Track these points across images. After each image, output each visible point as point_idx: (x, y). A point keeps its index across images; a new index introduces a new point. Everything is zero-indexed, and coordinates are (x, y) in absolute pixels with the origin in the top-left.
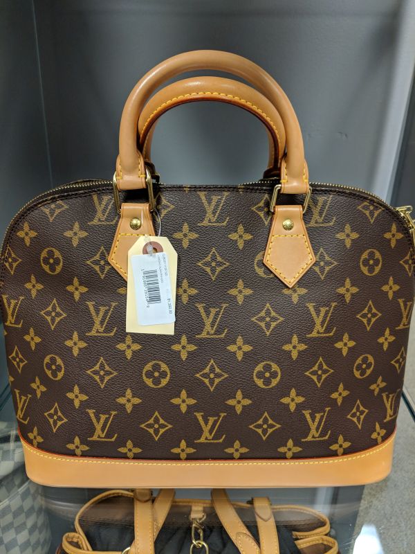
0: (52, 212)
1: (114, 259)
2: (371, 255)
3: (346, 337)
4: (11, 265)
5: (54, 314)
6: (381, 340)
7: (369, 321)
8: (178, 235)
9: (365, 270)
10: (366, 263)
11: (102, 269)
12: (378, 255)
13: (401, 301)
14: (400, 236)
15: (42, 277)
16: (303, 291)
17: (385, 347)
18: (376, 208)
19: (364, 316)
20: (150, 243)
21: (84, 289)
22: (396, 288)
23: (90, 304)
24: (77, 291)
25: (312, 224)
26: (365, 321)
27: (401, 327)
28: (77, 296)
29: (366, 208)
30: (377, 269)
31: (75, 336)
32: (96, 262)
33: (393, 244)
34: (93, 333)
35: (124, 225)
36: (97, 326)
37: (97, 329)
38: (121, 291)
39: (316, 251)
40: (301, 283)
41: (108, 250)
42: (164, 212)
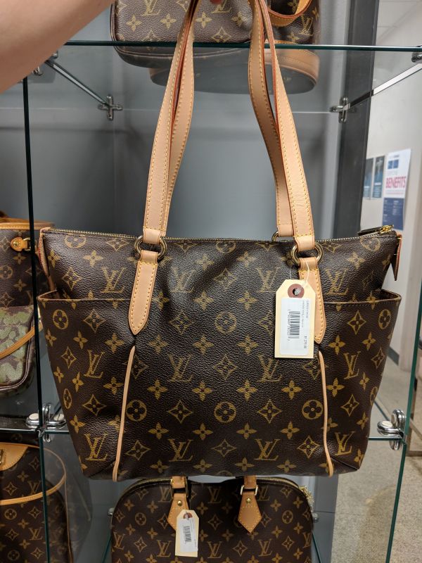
0: (141, 495)
1: (170, 520)
2: (288, 513)
3: (277, 555)
4: (119, 518)
5: (140, 544)
6: (295, 555)
7: (288, 546)
8: (199, 508)
9: (285, 521)
10: (285, 517)
11: (164, 525)
12: (291, 513)
13: (304, 534)
14: (301, 502)
15: (135, 525)
16: (256, 534)
17: (298, 557)
18: (289, 490)
19: (286, 544)
20: (187, 514)
21: (156, 534)
22: (301, 527)
23: (159, 541)
24: (153, 534)
25: (260, 500)
26: (286, 546)
27: (305, 546)
28: (152, 537)
29: (284, 491)
30: (291, 520)
31: (151, 556)
32: (162, 521)
33: (298, 506)
34: (160, 555)
35: (174, 503)
36: (162, 552)
37: (162, 554)
38: (173, 535)
39: (261, 514)
40: (255, 530)
41: (168, 515)
42: (192, 497)
